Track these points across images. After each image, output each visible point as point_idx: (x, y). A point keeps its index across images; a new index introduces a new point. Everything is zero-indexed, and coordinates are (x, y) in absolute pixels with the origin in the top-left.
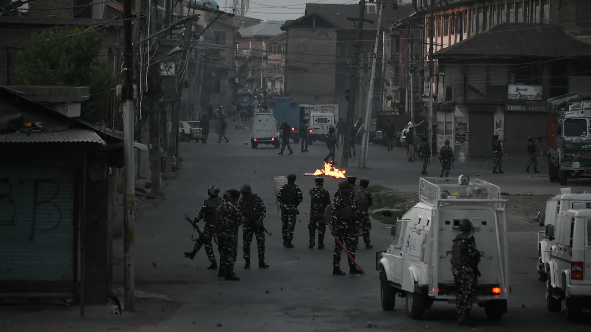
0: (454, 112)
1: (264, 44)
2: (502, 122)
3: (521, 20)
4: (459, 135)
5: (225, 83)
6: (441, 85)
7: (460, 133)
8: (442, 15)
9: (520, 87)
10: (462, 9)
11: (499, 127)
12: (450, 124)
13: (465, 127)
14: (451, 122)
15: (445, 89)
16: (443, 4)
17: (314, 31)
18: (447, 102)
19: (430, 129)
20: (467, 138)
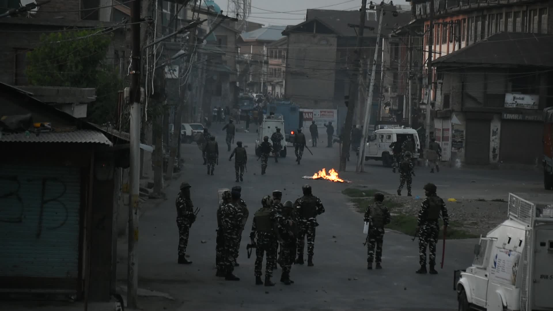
0: (451, 119)
1: (265, 49)
2: (498, 130)
3: (519, 29)
4: (456, 142)
5: (226, 87)
6: (439, 92)
7: (457, 140)
8: (441, 23)
9: (517, 96)
10: (461, 17)
11: (495, 135)
12: (447, 132)
13: (462, 134)
14: (448, 130)
15: (443, 96)
16: (442, 12)
17: (314, 37)
18: (445, 110)
19: (428, 136)
20: (464, 145)
